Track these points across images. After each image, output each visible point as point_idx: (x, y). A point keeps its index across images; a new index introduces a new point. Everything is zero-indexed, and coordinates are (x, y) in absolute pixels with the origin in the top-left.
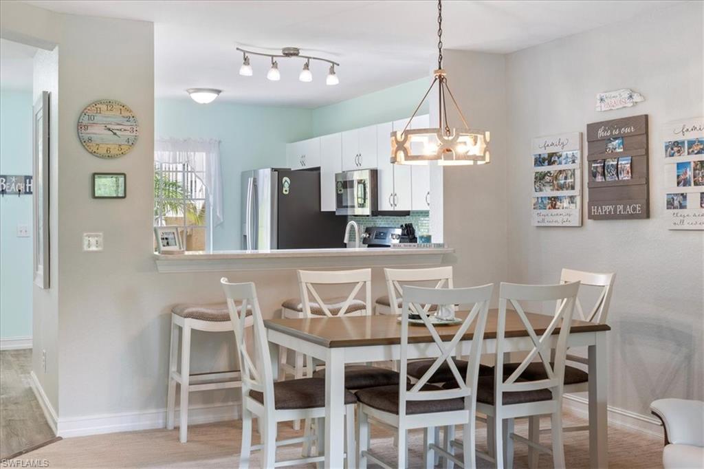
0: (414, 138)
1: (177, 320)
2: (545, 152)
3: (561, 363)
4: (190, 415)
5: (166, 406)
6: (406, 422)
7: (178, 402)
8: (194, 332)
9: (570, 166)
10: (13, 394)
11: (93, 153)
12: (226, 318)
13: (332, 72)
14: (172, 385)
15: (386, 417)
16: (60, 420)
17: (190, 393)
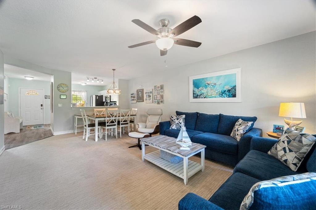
0: (110, 91)
1: (75, 116)
2: (132, 93)
3: (129, 120)
4: (77, 131)
5: (73, 129)
6: (107, 128)
7: (75, 129)
8: (78, 118)
9: (135, 95)
10: (47, 130)
11: (60, 92)
12: (81, 116)
13: (102, 81)
14: (74, 126)
15: (104, 127)
16: (54, 133)
17: (77, 127)
